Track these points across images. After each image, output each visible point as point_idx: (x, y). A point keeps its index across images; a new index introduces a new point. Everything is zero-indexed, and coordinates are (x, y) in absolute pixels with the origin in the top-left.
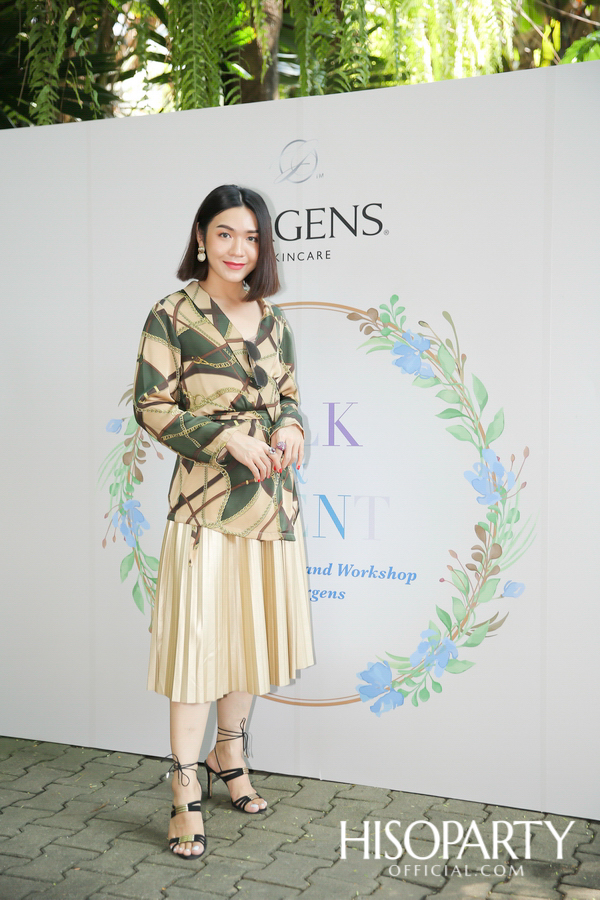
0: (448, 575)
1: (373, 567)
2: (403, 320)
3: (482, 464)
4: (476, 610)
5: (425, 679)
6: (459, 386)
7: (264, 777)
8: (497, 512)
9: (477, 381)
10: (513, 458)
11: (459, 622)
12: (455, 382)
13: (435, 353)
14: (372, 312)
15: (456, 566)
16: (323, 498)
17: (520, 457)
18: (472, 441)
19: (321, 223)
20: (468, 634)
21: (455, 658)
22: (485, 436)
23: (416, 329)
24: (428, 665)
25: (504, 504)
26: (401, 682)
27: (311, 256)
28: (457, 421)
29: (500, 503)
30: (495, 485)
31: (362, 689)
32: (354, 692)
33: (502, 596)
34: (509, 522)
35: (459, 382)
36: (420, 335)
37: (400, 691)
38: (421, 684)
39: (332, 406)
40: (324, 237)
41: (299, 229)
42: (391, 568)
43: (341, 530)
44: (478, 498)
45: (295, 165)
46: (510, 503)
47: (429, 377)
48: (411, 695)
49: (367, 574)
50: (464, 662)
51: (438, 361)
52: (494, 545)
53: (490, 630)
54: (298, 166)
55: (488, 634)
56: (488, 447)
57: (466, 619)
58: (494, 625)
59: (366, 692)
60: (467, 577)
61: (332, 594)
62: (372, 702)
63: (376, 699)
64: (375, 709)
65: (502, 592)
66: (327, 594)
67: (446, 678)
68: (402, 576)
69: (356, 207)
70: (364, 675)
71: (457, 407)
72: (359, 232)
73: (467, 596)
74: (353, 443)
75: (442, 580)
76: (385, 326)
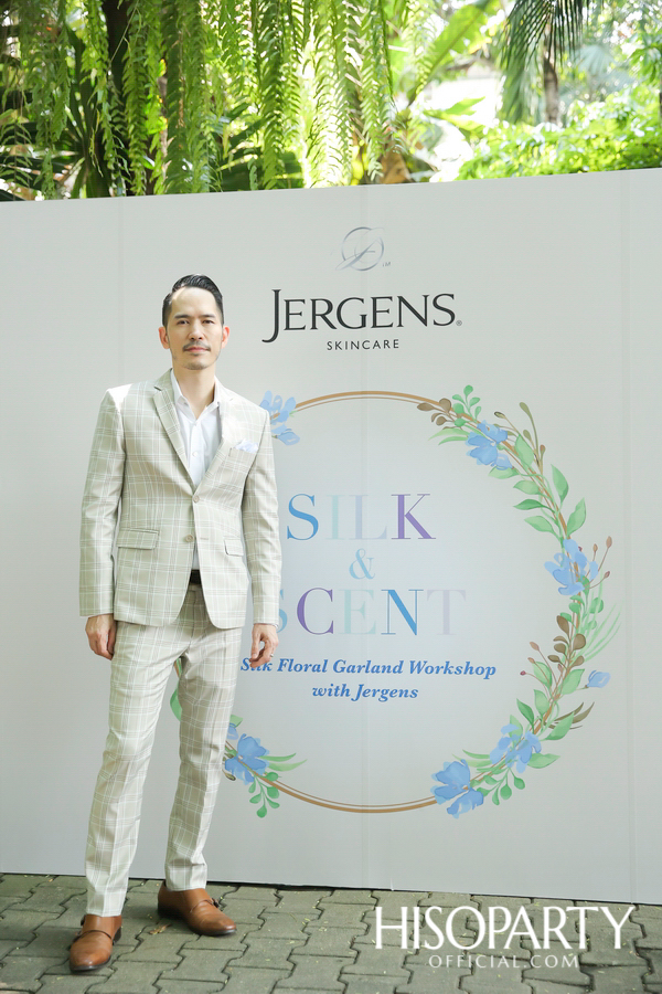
0: (529, 668)
1: (448, 663)
2: (477, 411)
3: (563, 555)
4: (559, 702)
5: (506, 776)
6: (537, 477)
7: (329, 893)
8: (580, 602)
9: (557, 472)
10: (595, 548)
11: (542, 715)
12: (534, 473)
13: (512, 444)
14: (445, 402)
15: (538, 658)
16: (393, 593)
17: (602, 547)
18: (552, 531)
19: (388, 311)
20: (552, 727)
21: (538, 752)
22: (566, 527)
23: (491, 420)
24: (509, 761)
25: (587, 594)
26: (480, 781)
27: (377, 344)
28: (537, 512)
29: (582, 593)
30: (577, 575)
31: (438, 791)
32: (428, 794)
33: (586, 687)
34: (592, 612)
35: (538, 472)
36: (496, 425)
37: (479, 790)
38: (502, 781)
39: (401, 498)
40: (391, 326)
41: (364, 317)
42: (468, 663)
43: (413, 626)
44: (559, 589)
45: (359, 252)
46: (594, 593)
47: (506, 468)
48: (492, 794)
49: (442, 671)
50: (548, 756)
51: (515, 452)
52: (578, 635)
53: (575, 721)
54: (362, 254)
55: (573, 726)
56: (569, 538)
57: (549, 712)
58: (578, 716)
59: (441, 794)
60: (549, 669)
61: (404, 693)
62: (449, 803)
63: (453, 800)
64: (453, 810)
65: (587, 682)
66: (398, 693)
67: (528, 774)
68: (480, 671)
69: (426, 297)
70: (439, 776)
71: (536, 498)
72: (430, 321)
73: (550, 688)
74: (425, 535)
75: (523, 673)
76: (458, 416)
